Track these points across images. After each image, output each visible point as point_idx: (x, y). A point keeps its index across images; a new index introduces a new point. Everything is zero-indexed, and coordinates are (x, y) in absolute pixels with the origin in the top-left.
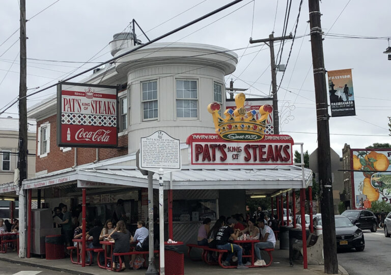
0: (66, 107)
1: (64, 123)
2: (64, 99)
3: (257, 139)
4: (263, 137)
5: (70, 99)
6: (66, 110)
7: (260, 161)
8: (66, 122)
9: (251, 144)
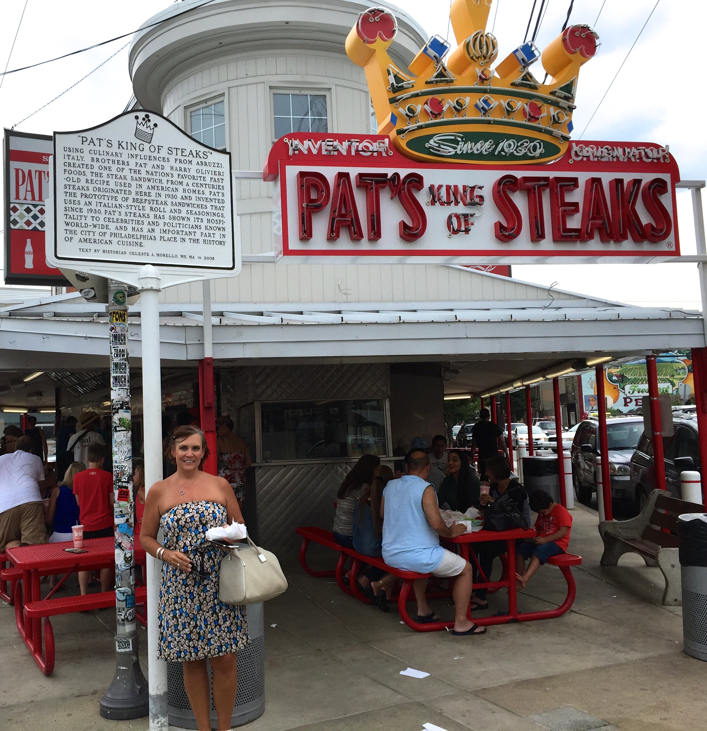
0: (22, 189)
1: (17, 227)
2: (17, 170)
3: (542, 156)
4: (563, 148)
5: (30, 172)
6: (22, 195)
7: (557, 239)
8: (21, 225)
9: (519, 174)
